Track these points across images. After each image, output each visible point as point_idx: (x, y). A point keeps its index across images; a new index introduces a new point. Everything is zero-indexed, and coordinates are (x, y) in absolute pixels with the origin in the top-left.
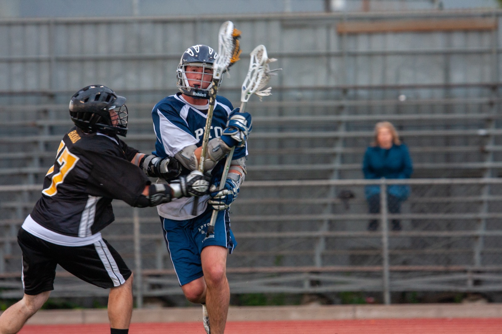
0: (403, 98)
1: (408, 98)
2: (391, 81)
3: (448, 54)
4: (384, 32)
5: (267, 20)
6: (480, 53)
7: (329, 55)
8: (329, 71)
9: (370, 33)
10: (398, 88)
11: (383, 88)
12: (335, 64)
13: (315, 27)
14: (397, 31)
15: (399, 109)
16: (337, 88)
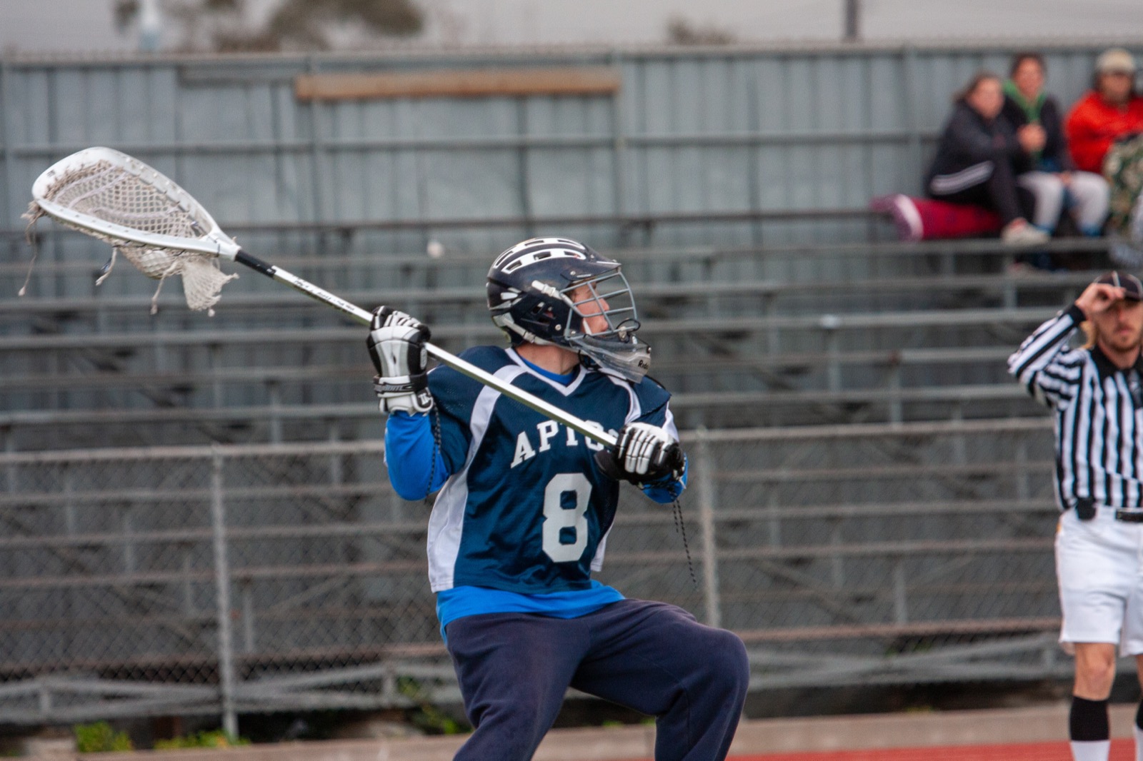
0: (435, 249)
1: (447, 252)
2: (410, 214)
3: (522, 150)
4: (390, 98)
5: (147, 67)
6: (587, 147)
7: (278, 151)
8: (281, 188)
9: (363, 100)
10: (425, 227)
11: (395, 226)
12: (292, 170)
13: (246, 85)
14: (418, 96)
15: (432, 276)
16: (303, 228)
